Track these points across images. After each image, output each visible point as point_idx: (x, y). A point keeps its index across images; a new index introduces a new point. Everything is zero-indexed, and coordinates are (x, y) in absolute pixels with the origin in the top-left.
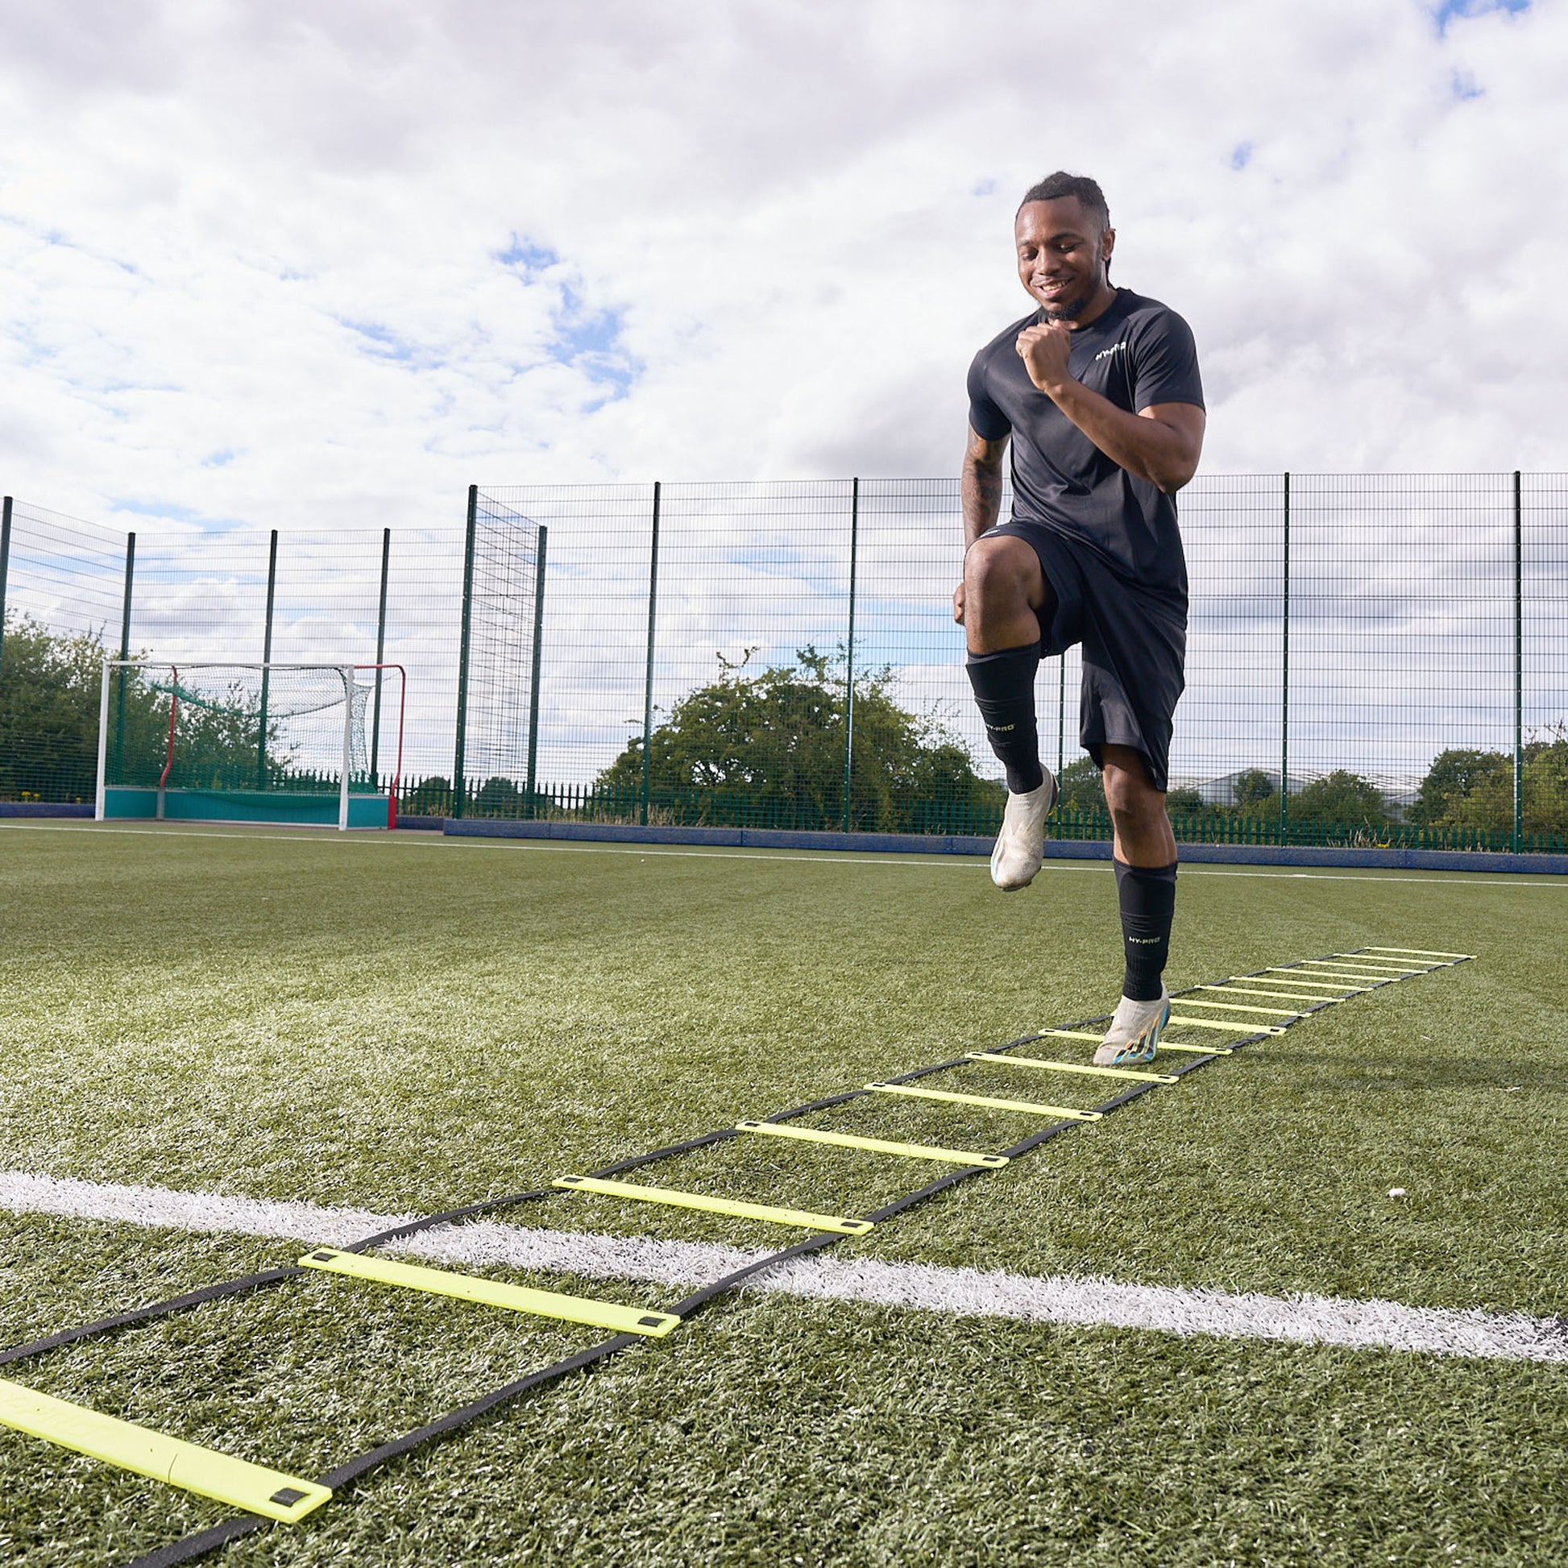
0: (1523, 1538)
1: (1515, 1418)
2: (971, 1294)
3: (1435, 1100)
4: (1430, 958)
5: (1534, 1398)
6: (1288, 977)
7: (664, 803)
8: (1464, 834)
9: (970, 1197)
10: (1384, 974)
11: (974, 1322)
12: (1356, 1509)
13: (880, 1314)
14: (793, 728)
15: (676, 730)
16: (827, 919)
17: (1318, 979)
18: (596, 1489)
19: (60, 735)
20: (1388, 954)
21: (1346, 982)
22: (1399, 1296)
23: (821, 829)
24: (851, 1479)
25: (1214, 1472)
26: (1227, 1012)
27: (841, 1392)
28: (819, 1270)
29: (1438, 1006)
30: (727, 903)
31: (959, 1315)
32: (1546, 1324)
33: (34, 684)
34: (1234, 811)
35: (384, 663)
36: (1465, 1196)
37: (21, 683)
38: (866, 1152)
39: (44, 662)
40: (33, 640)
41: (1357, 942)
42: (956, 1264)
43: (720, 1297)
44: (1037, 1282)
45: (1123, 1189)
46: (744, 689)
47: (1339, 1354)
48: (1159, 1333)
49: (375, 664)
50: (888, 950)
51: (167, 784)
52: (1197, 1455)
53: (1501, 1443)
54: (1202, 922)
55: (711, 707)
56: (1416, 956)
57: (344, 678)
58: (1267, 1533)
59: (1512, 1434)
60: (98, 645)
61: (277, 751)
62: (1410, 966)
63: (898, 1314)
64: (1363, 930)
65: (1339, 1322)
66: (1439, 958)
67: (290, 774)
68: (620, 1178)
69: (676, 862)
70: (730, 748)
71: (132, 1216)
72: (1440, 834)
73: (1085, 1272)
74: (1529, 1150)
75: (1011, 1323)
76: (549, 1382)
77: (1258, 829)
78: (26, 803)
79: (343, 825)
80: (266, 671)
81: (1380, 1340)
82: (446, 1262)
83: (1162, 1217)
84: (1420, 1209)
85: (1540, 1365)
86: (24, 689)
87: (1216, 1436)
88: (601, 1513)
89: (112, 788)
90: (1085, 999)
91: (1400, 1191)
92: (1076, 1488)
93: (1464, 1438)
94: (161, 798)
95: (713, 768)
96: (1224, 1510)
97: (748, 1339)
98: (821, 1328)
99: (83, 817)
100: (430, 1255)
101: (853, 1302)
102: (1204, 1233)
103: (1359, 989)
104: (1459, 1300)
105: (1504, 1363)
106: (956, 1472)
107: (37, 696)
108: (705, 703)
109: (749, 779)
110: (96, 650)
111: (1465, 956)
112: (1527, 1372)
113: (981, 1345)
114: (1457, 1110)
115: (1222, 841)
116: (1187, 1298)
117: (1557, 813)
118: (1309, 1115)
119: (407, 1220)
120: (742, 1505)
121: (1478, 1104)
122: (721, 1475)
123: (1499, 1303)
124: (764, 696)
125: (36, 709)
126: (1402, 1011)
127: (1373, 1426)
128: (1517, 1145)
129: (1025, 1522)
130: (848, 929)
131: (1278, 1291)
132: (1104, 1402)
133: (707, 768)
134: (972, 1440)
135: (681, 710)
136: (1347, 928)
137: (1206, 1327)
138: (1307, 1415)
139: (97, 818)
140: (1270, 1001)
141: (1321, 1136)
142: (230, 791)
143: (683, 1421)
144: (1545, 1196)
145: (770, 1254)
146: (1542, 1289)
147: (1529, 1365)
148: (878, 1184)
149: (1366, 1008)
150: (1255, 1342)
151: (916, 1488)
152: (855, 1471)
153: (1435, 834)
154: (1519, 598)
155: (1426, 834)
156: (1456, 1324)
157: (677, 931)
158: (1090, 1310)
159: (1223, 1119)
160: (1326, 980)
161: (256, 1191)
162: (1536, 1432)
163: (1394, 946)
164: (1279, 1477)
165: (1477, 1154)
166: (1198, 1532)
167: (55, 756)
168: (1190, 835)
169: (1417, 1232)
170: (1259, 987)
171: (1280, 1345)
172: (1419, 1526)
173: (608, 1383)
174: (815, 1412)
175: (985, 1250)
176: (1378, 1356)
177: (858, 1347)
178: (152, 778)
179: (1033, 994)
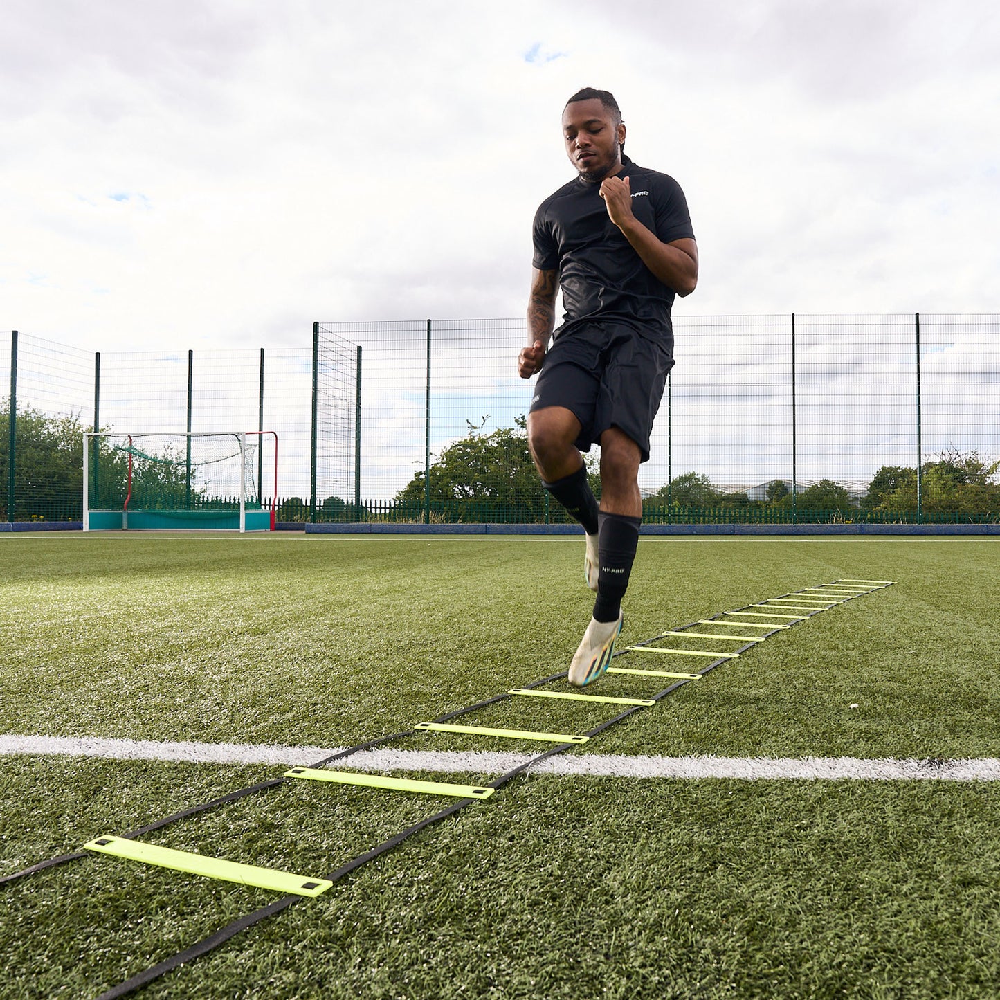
0: (908, 854)
1: (907, 805)
2: (646, 768)
3: (874, 659)
4: (874, 584)
5: (916, 795)
6: (798, 597)
7: (439, 510)
8: (892, 514)
9: (640, 721)
10: (849, 594)
11: (647, 781)
12: (834, 849)
13: (600, 780)
14: (513, 463)
15: (443, 466)
16: (542, 576)
17: (814, 598)
18: (471, 869)
19: (55, 479)
20: (851, 583)
21: (829, 599)
22: (855, 755)
23: (532, 522)
24: (596, 855)
25: (769, 839)
26: (767, 618)
27: (585, 817)
28: (567, 762)
29: (876, 610)
30: (484, 568)
31: (640, 778)
32: (923, 763)
33: (36, 447)
34: (767, 505)
35: (264, 431)
36: (887, 706)
37: (27, 447)
38: (582, 702)
39: (42, 434)
40: (34, 420)
41: (835, 577)
42: (636, 754)
43: (517, 777)
44: (678, 760)
45: (718, 713)
46: (483, 441)
47: (826, 783)
48: (739, 779)
49: (258, 431)
50: (579, 592)
51: (128, 508)
52: (761, 832)
53: (900, 816)
54: (751, 569)
55: (464, 451)
56: (865, 584)
57: (239, 440)
58: (794, 862)
59: (905, 811)
60: (77, 422)
61: (197, 486)
62: (862, 589)
63: (609, 779)
64: (837, 570)
65: (827, 768)
66: (877, 584)
67: (205, 499)
68: (452, 723)
69: (449, 545)
70: (476, 476)
71: (186, 758)
72: (879, 514)
73: (701, 753)
74: (919, 682)
75: (667, 780)
76: (437, 822)
77: (781, 515)
78: (35, 522)
79: (242, 529)
80: (189, 437)
81: (846, 775)
82: (368, 770)
83: (738, 725)
84: (864, 714)
85: (919, 781)
86: (30, 451)
87: (769, 824)
88: (476, 879)
89: (92, 511)
90: (691, 615)
91: (856, 705)
92: (704, 850)
93: (883, 815)
94: (125, 515)
95: (467, 488)
96: (774, 854)
97: (534, 796)
98: (572, 789)
99: (75, 530)
100: (359, 767)
101: (585, 775)
102: (760, 731)
103: (836, 603)
104: (882, 754)
105: (903, 781)
106: (647, 848)
107: (39, 455)
108: (460, 450)
109: (488, 494)
110: (76, 425)
111: (891, 583)
112: (913, 784)
113: (652, 791)
114: (884, 664)
115: (760, 522)
116: (752, 762)
117: (940, 501)
118: (811, 670)
119: (341, 750)
120: (545, 870)
121: (895, 660)
122: (532, 858)
123: (902, 755)
124: (495, 445)
125: (38, 463)
126: (858, 614)
127: (842, 814)
128: (914, 680)
129: (681, 867)
130: (555, 581)
131: (796, 756)
132: (715, 812)
133: (463, 489)
134: (652, 834)
135: (446, 454)
136: (829, 569)
137: (763, 775)
138: (811, 811)
139: (84, 530)
140: (789, 611)
141: (816, 681)
142: (167, 511)
143: (508, 836)
144: (925, 703)
145: (539, 755)
146: (922, 747)
147: (915, 782)
148: (591, 717)
149: (840, 613)
150: (786, 780)
151: (628, 856)
152: (597, 851)
153: (876, 515)
154: (919, 383)
155: (871, 515)
156: (881, 766)
157: (457, 586)
158: (705, 771)
159: (767, 675)
160: (819, 598)
161: (253, 741)
162: (916, 810)
163: (854, 579)
164: (800, 838)
165: (894, 685)
166: (763, 864)
167: (52, 492)
168: (742, 520)
169: (863, 725)
170: (783, 604)
171: (798, 781)
172: (863, 854)
173: (468, 821)
174: (574, 827)
175: (650, 746)
176: (845, 782)
177: (591, 796)
178: (119, 504)
179: (662, 613)
